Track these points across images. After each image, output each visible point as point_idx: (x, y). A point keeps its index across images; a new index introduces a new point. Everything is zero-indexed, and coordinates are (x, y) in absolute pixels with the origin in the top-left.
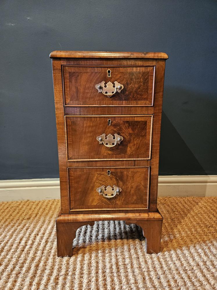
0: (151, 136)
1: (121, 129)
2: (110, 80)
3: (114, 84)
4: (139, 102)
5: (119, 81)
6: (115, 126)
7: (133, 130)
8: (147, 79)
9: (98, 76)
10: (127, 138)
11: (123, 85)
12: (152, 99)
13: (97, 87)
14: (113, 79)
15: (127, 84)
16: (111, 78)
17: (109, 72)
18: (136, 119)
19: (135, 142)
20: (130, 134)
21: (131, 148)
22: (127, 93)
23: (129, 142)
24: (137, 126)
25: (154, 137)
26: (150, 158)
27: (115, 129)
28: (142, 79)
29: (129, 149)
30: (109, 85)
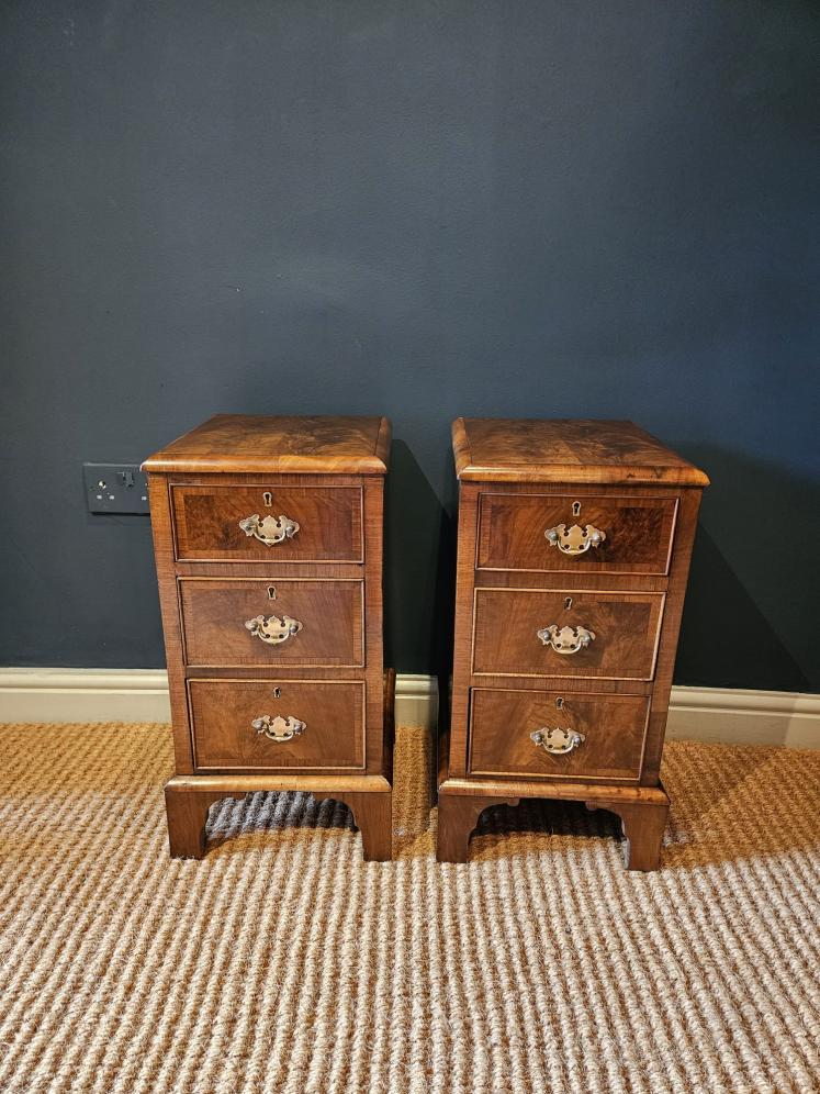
0: (658, 634)
1: (592, 617)
2: (576, 521)
3: (585, 530)
4: (637, 566)
5: (596, 524)
6: (580, 610)
7: (618, 620)
8: (659, 520)
9: (553, 513)
10: (604, 635)
11: (605, 531)
12: (665, 561)
13: (550, 535)
14: (582, 522)
15: (614, 530)
16: (580, 518)
17: (577, 505)
18: (627, 599)
19: (622, 645)
20: (611, 628)
21: (611, 655)
22: (612, 547)
23: (609, 642)
24: (629, 611)
25: (665, 635)
26: (651, 679)
27: (579, 617)
28: (646, 523)
29: (605, 656)
30: (572, 532)
